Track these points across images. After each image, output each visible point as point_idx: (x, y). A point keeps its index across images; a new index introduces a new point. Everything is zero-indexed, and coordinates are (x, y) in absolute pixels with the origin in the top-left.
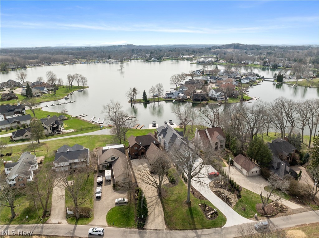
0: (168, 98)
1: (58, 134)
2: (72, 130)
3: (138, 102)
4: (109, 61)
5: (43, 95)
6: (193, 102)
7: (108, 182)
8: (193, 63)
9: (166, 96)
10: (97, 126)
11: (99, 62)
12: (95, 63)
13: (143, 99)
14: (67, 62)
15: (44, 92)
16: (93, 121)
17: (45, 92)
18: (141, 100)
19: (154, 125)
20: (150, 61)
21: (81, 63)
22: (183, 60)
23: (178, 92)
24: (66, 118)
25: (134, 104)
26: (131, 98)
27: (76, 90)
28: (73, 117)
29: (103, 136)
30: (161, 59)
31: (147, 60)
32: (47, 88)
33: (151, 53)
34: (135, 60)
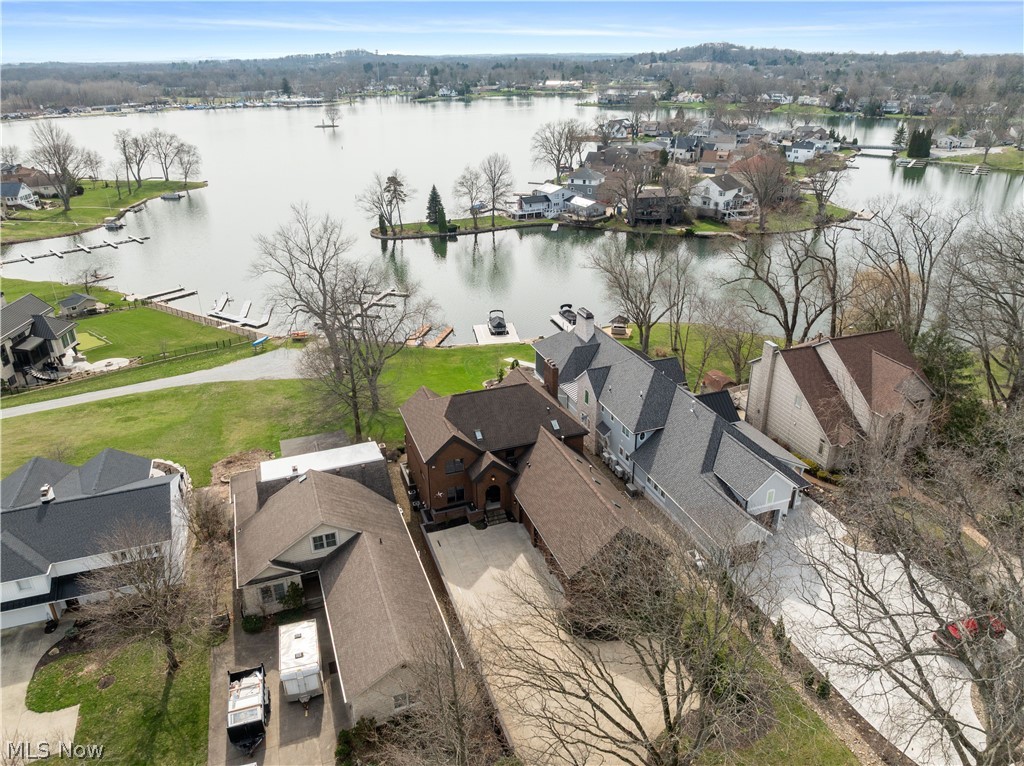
0: (530, 216)
1: (50, 381)
2: (120, 362)
3: (411, 233)
4: (284, 98)
5: (18, 214)
6: (631, 229)
7: (302, 708)
8: (586, 105)
9: (521, 208)
10: (240, 338)
11: (248, 104)
12: (234, 107)
13: (429, 223)
14: (132, 106)
15: (19, 202)
16: (222, 315)
17: (24, 203)
18: (421, 224)
19: (499, 329)
20: (432, 98)
21: (181, 109)
22: (546, 95)
23: (568, 194)
24: (100, 306)
25: (395, 240)
26: (381, 217)
27: (156, 194)
28: (131, 299)
29: (265, 387)
30: (469, 92)
31: (422, 97)
32: (36, 189)
33: (435, 72)
34: (378, 98)
